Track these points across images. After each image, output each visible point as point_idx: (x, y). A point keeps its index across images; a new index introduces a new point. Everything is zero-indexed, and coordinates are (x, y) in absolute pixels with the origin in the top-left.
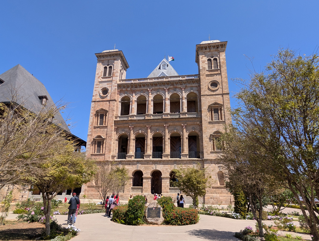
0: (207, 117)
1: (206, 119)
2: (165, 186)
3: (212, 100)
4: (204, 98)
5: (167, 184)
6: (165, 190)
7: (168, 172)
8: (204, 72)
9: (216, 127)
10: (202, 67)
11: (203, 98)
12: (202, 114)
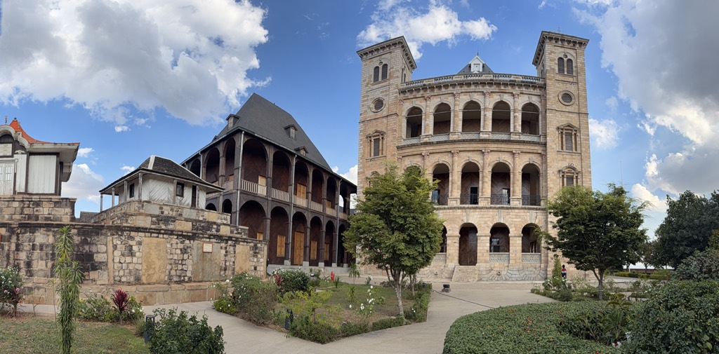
0: (555, 144)
1: (554, 146)
2: (483, 251)
3: (563, 119)
4: (551, 115)
5: (485, 248)
6: (481, 258)
7: (488, 227)
8: (553, 75)
9: (568, 160)
10: (550, 66)
11: (549, 115)
12: (548, 138)
